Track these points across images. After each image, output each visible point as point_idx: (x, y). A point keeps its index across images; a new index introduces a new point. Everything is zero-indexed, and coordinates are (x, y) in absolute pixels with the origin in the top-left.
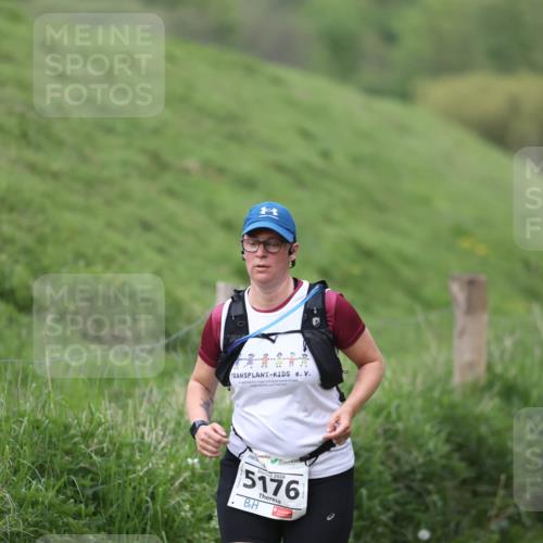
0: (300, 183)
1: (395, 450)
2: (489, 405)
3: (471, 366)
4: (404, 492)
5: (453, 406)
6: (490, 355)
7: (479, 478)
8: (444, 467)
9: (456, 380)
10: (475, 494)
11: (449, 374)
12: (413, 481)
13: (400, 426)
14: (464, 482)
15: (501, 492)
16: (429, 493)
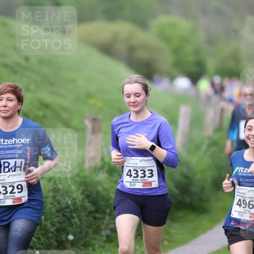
0: (15, 73)
1: (58, 197)
2: (102, 177)
3: (94, 158)
4: (61, 217)
5: (85, 177)
6: (103, 153)
7: (97, 211)
8: (81, 205)
9: (87, 165)
10: (95, 218)
11: (84, 162)
12: (66, 212)
13: (60, 186)
14: (90, 213)
15: (107, 217)
16: (73, 218)
